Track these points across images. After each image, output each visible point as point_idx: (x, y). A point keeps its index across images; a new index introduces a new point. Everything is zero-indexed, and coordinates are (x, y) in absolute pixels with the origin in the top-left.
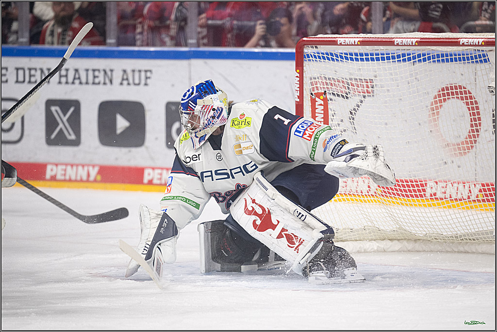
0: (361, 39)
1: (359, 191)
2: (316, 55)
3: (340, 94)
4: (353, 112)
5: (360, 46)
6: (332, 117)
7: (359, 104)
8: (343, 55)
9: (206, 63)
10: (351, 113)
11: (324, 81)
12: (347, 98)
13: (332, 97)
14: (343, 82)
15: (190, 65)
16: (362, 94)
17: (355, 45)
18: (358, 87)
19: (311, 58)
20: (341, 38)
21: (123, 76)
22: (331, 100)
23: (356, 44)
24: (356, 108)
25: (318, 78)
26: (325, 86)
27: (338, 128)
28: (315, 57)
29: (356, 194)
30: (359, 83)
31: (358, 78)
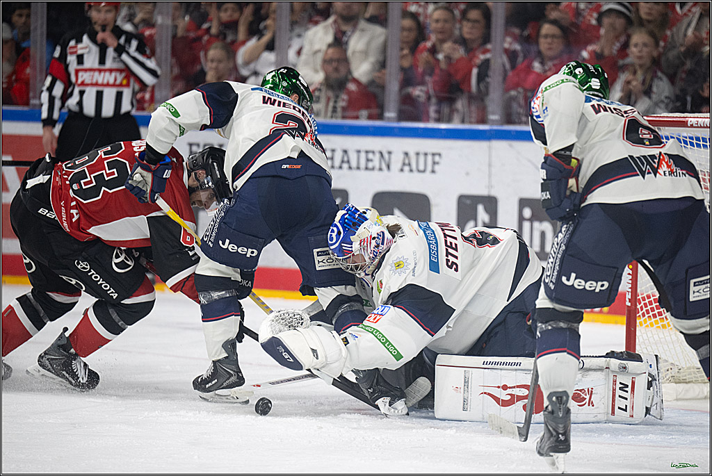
9: (511, 146)
15: (490, 148)
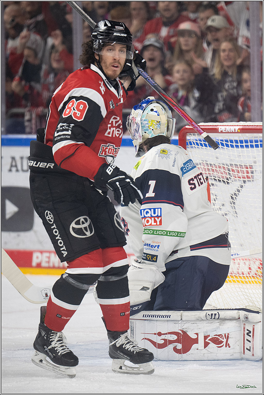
0: (241, 127)
1: (240, 273)
2: (198, 142)
3: (221, 179)
4: (234, 196)
5: (240, 134)
6: (214, 202)
7: (240, 189)
8: (224, 142)
10: (232, 198)
11: (206, 167)
12: (228, 183)
13: (214, 182)
14: (224, 168)
16: (242, 179)
17: (235, 133)
18: (239, 172)
19: (193, 145)
20: (221, 126)
21: (12, 163)
22: (213, 184)
23: (236, 131)
24: (237, 193)
25: (200, 164)
26: (207, 172)
27: (220, 212)
28: (197, 144)
29: (237, 275)
30: (239, 169)
31: (238, 164)
